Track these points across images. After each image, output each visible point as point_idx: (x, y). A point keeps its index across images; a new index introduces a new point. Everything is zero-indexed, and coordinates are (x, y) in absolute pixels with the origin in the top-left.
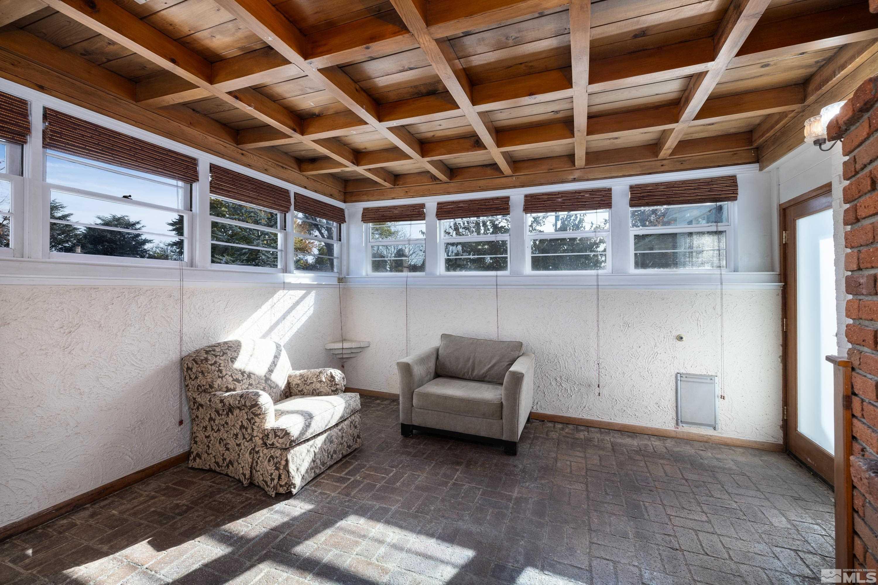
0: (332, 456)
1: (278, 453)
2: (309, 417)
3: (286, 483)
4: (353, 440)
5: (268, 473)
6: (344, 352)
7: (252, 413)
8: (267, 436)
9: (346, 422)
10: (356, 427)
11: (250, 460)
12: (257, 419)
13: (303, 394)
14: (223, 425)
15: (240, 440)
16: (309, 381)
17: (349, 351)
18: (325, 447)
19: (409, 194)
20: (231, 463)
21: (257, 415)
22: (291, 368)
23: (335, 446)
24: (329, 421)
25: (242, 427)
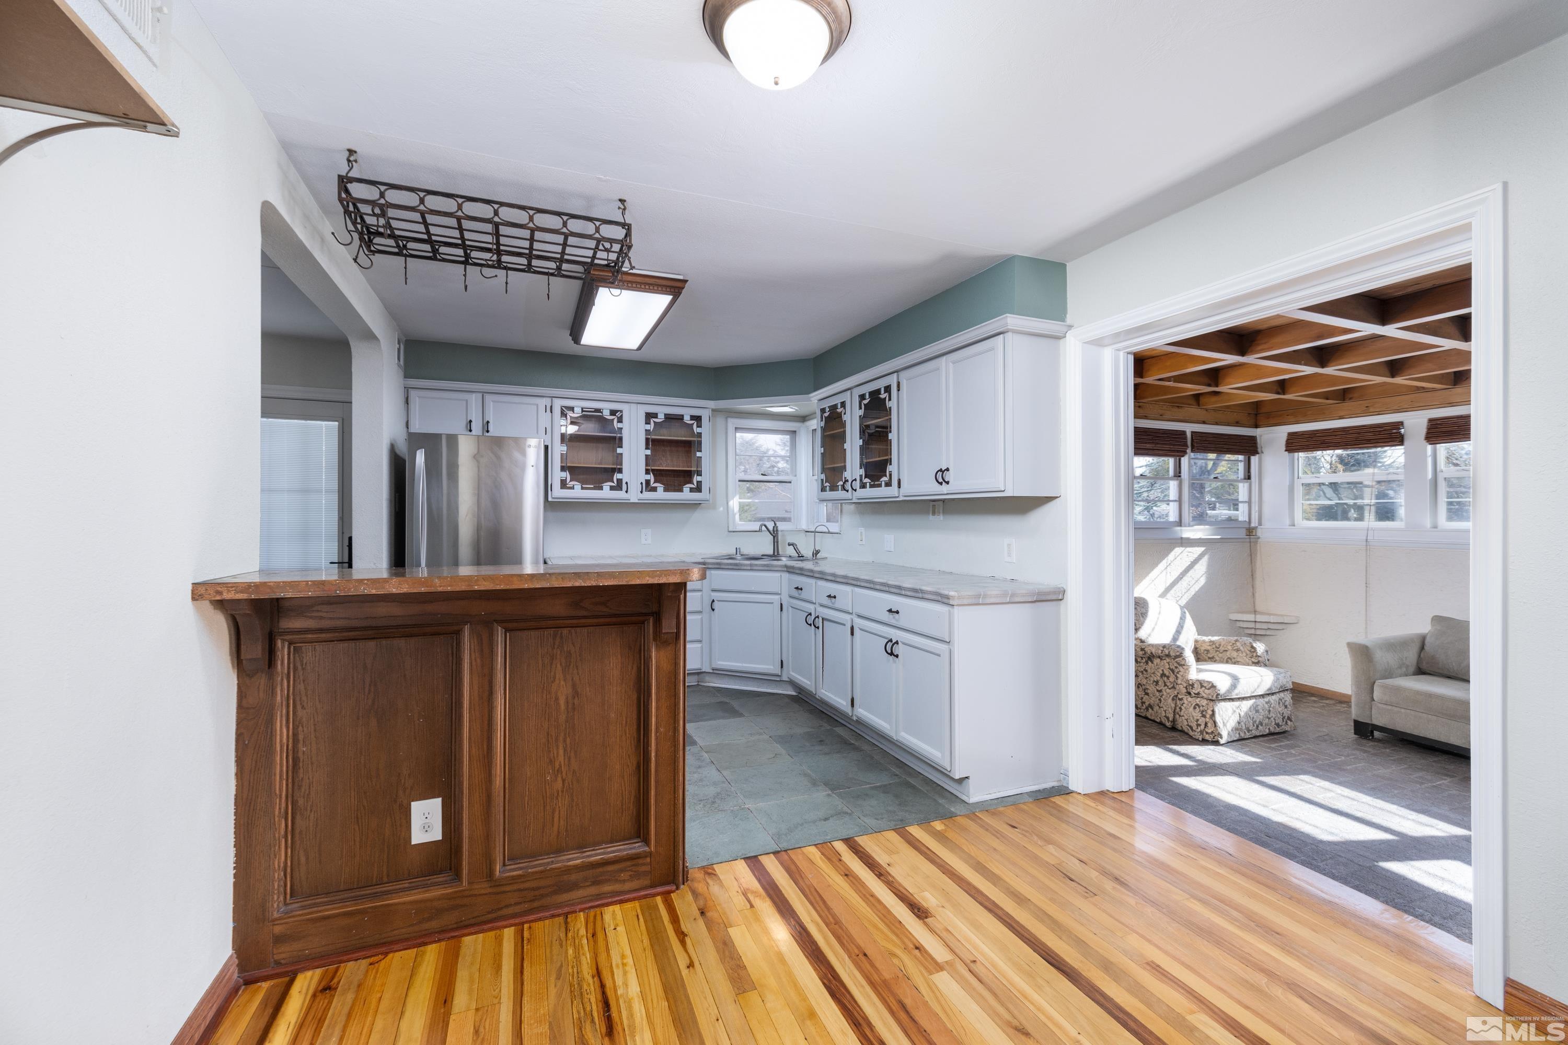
0: (1257, 726)
1: (1204, 702)
2: (1235, 679)
3: (1212, 732)
4: (1283, 719)
5: (1193, 718)
6: (1258, 626)
7: (1176, 662)
8: (1192, 685)
9: (1274, 697)
10: (1286, 707)
11: (1173, 705)
12: (1181, 669)
13: (1215, 661)
14: (1142, 672)
15: (1161, 686)
16: (1222, 649)
17: (1265, 626)
18: (1250, 713)
19: (1371, 410)
20: (1150, 706)
21: (1182, 665)
22: (1197, 634)
23: (1261, 717)
24: (1255, 690)
25: (1163, 675)
